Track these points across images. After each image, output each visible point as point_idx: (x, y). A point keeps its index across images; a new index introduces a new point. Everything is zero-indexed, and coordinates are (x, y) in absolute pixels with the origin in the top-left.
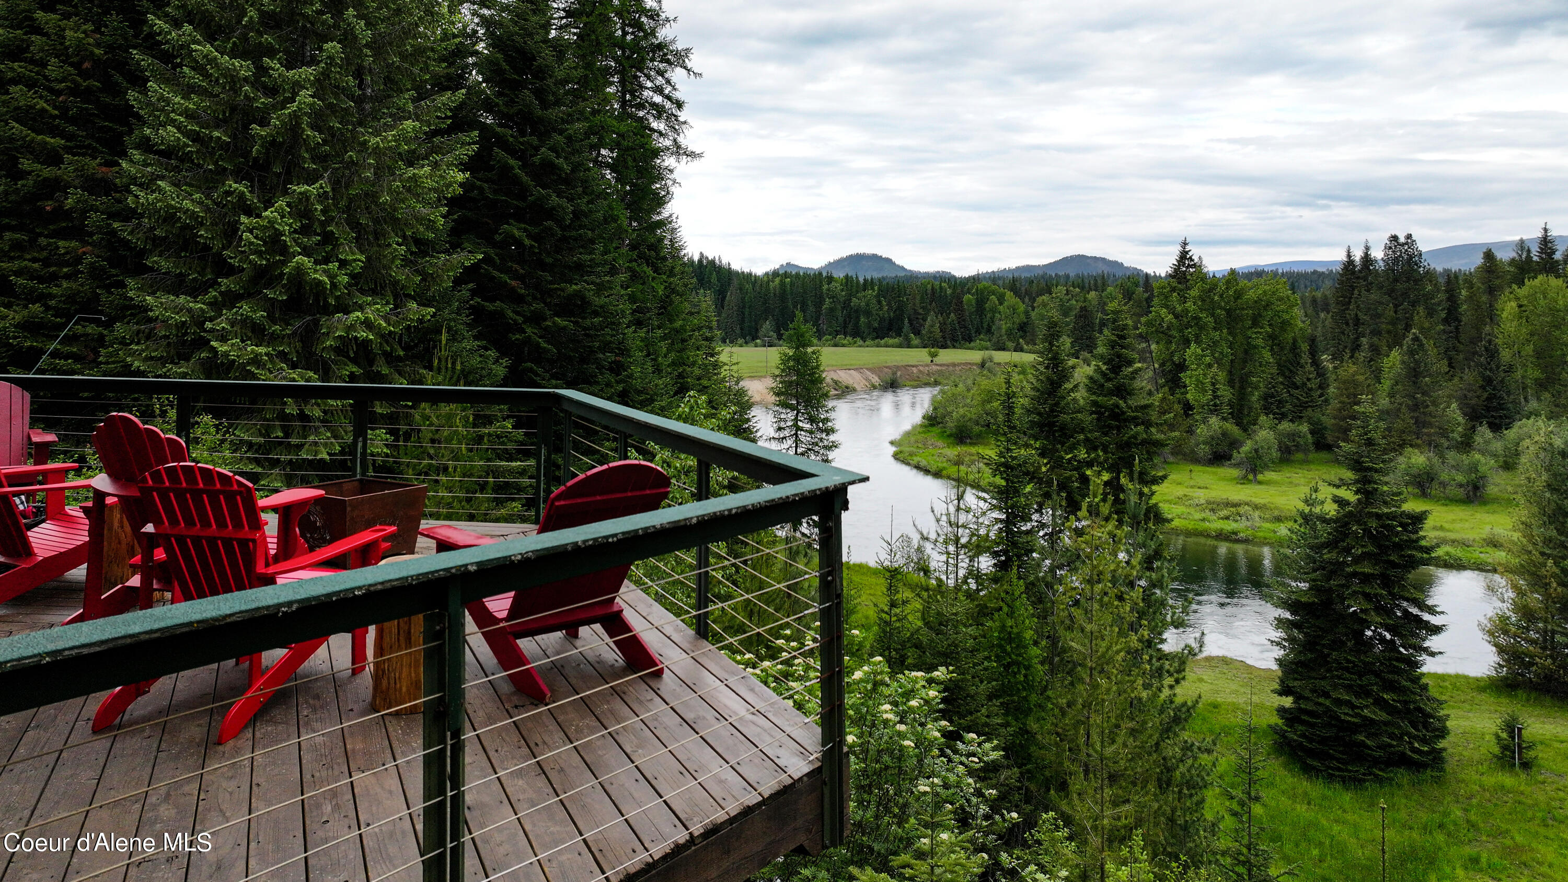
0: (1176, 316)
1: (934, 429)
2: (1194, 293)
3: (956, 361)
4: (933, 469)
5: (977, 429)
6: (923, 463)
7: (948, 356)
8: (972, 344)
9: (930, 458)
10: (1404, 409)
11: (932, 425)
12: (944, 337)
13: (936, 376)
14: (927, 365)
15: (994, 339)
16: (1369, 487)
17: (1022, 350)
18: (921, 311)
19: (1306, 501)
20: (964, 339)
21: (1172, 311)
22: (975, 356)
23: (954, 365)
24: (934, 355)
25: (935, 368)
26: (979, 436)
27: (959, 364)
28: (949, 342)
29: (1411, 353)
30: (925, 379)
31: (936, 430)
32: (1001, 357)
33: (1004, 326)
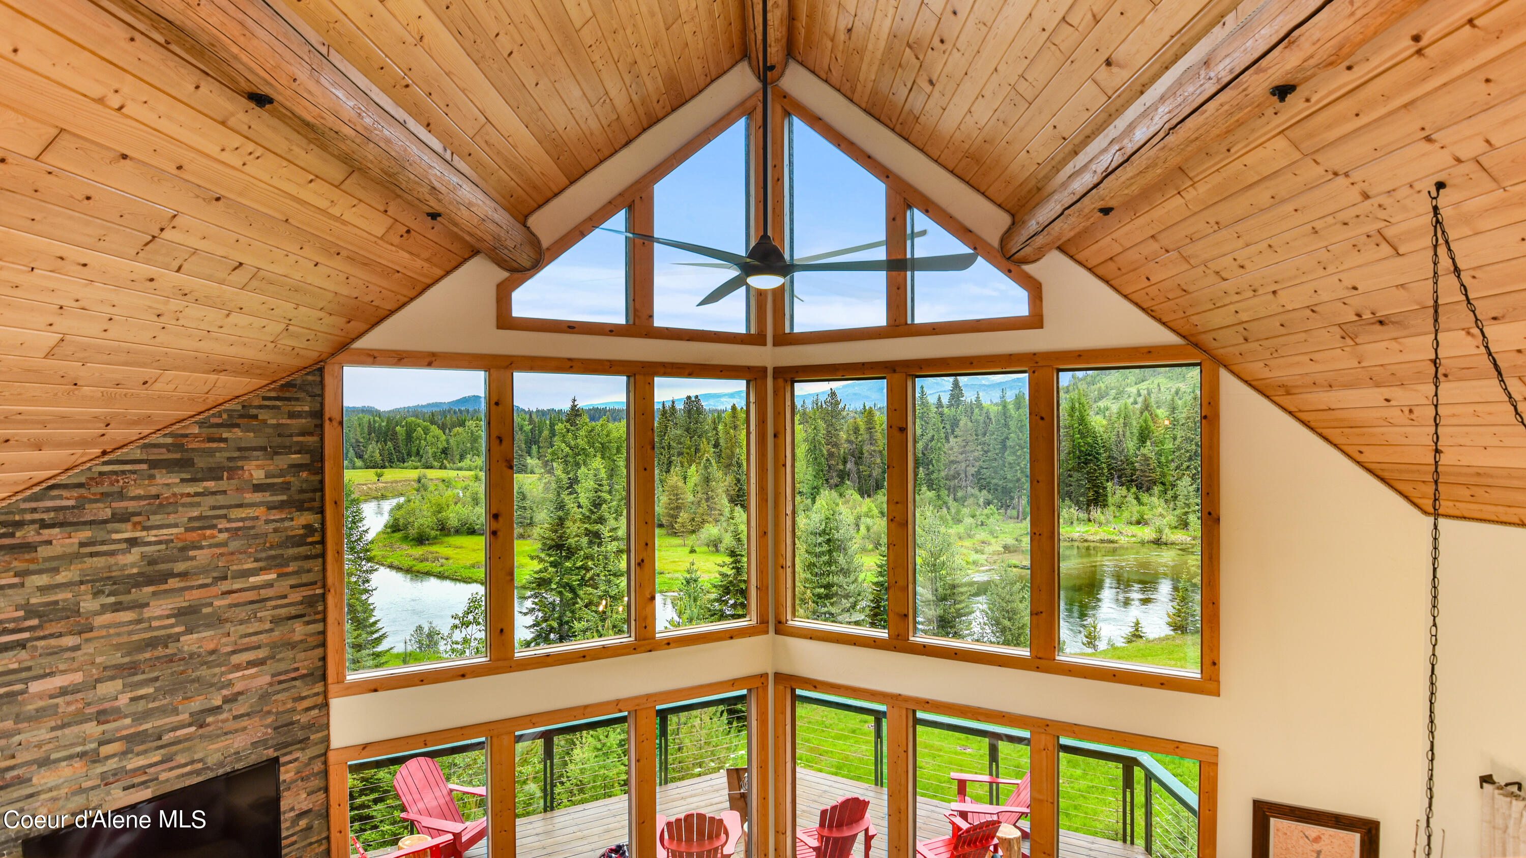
0: (571, 448)
1: (395, 534)
2: (582, 433)
3: (398, 479)
4: (406, 567)
5: (433, 533)
6: (396, 563)
7: (390, 474)
8: (406, 464)
9: (400, 558)
10: (703, 501)
11: (394, 532)
12: (383, 460)
13: (383, 491)
14: (375, 483)
15: (423, 460)
16: (738, 565)
17: (445, 468)
18: (362, 440)
19: (688, 572)
20: (398, 461)
21: (568, 445)
22: (413, 474)
23: (396, 482)
24: (379, 476)
25: (381, 485)
26: (435, 538)
27: (400, 481)
28: (387, 464)
29: (706, 468)
30: (374, 494)
31: (398, 535)
32: (432, 474)
33: (430, 450)
